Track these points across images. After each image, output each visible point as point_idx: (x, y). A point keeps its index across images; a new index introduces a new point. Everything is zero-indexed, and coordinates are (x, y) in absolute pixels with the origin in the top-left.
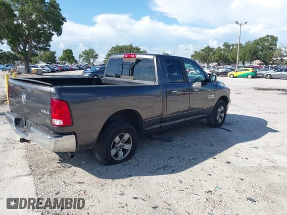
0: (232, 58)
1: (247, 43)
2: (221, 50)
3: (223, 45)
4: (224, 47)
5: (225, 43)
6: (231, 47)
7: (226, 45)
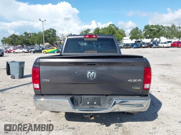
0: (32, 42)
1: (39, 32)
2: (23, 37)
3: (24, 34)
4: (24, 35)
5: (25, 32)
6: (29, 35)
7: (26, 33)
